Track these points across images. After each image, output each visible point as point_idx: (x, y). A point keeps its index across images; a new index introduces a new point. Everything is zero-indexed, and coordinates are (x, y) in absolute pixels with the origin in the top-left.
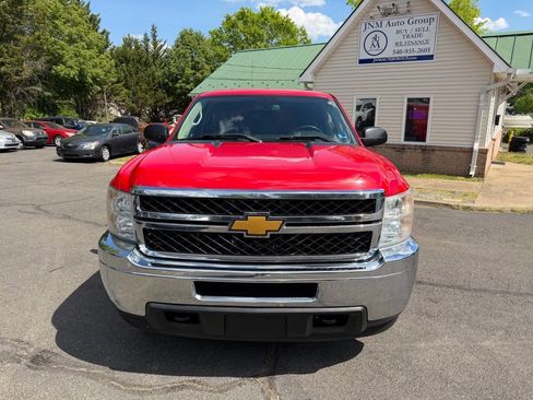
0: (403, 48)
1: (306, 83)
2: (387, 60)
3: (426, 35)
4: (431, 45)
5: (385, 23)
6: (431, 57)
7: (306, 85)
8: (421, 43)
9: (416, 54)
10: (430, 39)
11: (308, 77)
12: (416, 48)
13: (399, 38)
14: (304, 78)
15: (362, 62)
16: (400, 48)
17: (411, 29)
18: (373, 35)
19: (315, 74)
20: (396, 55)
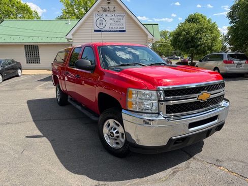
0: (114, 26)
1: (68, 39)
2: (107, 31)
3: (122, 22)
4: (124, 26)
5: (104, 15)
6: (124, 31)
7: (68, 40)
8: (120, 25)
9: (119, 29)
10: (123, 24)
11: (70, 36)
12: (118, 27)
13: (111, 22)
14: (68, 37)
15: (95, 31)
16: (112, 26)
17: (116, 18)
18: (100, 19)
19: (73, 35)
20: (110, 29)
